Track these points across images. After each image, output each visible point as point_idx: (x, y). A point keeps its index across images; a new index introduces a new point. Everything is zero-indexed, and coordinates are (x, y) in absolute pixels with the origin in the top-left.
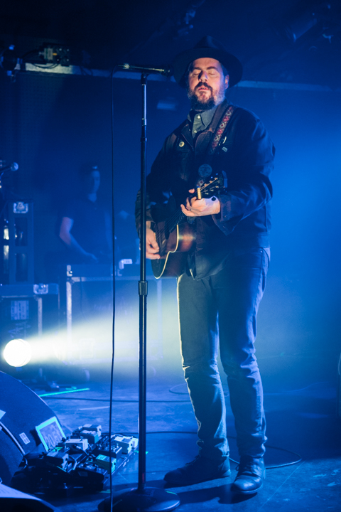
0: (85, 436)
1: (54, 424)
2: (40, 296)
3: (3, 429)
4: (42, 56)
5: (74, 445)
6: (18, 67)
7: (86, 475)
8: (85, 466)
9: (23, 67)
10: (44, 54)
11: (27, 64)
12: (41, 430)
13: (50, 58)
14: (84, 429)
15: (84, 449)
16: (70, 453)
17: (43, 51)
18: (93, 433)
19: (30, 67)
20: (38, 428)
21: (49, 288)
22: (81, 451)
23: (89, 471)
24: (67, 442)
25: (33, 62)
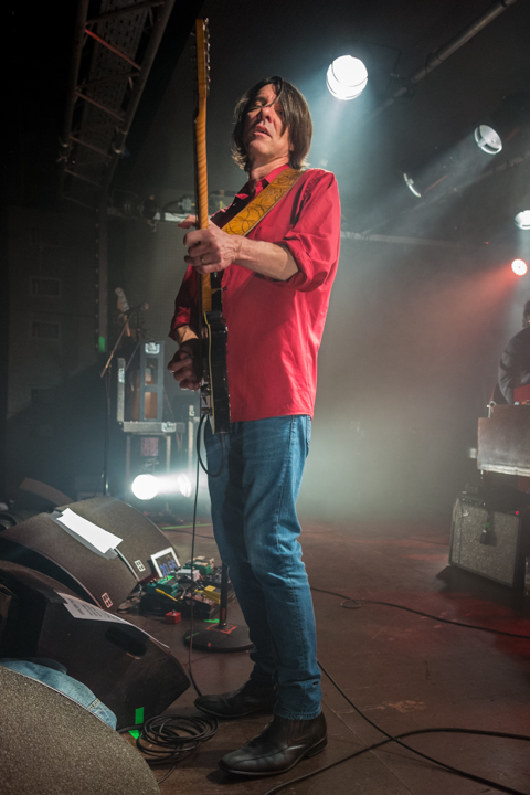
0: (197, 567)
1: (170, 554)
2: (168, 434)
3: (119, 556)
4: (181, 207)
5: (184, 576)
6: (158, 216)
7: (194, 604)
8: (193, 595)
9: (163, 216)
10: (183, 204)
11: (167, 214)
12: (157, 560)
13: (189, 208)
14: (197, 560)
15: (195, 580)
16: (180, 582)
17: (181, 201)
18: (205, 564)
19: (169, 217)
20: (154, 557)
21: (177, 426)
22: (191, 581)
23: (197, 602)
24: (179, 572)
25: (172, 212)
